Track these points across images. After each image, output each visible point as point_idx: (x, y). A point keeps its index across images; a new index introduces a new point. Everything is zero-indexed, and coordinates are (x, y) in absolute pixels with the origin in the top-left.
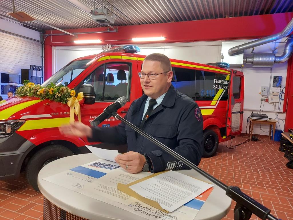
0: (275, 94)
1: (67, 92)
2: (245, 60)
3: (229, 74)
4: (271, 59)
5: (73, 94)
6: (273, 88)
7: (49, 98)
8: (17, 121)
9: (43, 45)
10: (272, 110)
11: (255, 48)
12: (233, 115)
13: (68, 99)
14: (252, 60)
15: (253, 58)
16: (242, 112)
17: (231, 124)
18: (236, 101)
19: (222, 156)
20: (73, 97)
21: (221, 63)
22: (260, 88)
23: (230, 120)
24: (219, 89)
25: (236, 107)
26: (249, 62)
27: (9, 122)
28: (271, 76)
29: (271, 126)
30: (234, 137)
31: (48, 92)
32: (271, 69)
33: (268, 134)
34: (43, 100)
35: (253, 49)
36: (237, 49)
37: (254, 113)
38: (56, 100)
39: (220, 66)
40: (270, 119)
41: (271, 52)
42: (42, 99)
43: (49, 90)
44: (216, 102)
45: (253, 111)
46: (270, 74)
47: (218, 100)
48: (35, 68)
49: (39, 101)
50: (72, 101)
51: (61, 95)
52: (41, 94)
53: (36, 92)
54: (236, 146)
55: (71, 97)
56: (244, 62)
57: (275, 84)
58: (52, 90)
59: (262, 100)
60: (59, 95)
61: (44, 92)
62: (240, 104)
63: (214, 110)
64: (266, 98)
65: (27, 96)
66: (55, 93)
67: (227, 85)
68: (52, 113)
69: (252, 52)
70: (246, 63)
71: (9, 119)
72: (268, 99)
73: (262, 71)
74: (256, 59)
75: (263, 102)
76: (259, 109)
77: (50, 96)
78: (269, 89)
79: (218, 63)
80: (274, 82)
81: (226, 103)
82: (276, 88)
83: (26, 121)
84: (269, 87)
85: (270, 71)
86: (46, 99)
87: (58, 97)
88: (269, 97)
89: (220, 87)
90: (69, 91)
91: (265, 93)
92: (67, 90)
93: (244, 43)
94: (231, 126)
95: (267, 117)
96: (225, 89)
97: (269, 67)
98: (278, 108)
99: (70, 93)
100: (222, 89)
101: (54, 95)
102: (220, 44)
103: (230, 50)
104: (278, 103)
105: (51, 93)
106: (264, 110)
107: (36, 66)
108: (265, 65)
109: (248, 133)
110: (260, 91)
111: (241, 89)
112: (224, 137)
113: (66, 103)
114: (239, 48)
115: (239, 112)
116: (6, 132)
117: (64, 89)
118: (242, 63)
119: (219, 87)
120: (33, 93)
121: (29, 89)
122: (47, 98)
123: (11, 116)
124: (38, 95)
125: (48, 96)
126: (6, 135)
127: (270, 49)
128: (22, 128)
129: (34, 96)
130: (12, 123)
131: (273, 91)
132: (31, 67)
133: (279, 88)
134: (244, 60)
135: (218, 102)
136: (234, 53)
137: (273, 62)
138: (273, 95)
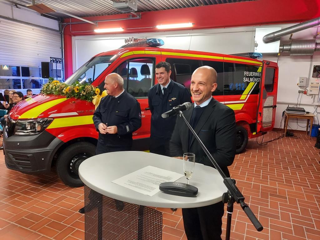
0: (315, 85)
1: (92, 90)
2: (282, 48)
3: (261, 65)
4: (312, 46)
5: (97, 92)
6: (313, 78)
7: (74, 96)
8: (46, 119)
9: (62, 35)
10: (311, 103)
11: (294, 34)
12: (264, 109)
13: (93, 97)
14: (289, 47)
15: (290, 45)
16: (274, 107)
17: (262, 119)
18: (269, 94)
19: (251, 153)
20: (97, 95)
21: (252, 53)
22: (299, 79)
23: (261, 114)
24: (250, 82)
25: (269, 101)
26: (286, 50)
27: (39, 120)
28: (311, 65)
29: (308, 121)
30: (266, 133)
31: (74, 90)
32: (312, 57)
33: (305, 129)
34: (68, 99)
35: (291, 36)
36: (272, 35)
37: (290, 106)
38: (82, 98)
39: (252, 56)
40: (308, 113)
41: (312, 38)
42: (68, 97)
43: (75, 89)
44: (246, 96)
45: (289, 104)
46: (310, 62)
47: (248, 94)
48: (55, 60)
49: (65, 99)
50: (97, 99)
51: (86, 93)
52: (67, 92)
53: (62, 90)
54: (268, 142)
55: (96, 95)
56: (280, 50)
57: (316, 74)
58: (77, 89)
59: (300, 92)
60: (85, 94)
61: (70, 90)
62: (273, 98)
63: (243, 104)
64: (304, 90)
65: (53, 94)
66: (80, 91)
67: (259, 77)
68: (78, 111)
69: (290, 39)
70: (283, 51)
71: (39, 117)
72: (307, 90)
73: (301, 60)
74: (294, 47)
75: (301, 94)
76: (296, 102)
77: (76, 94)
78: (308, 80)
79: (250, 53)
80: (314, 71)
81: (257, 96)
82: (316, 79)
83: (54, 119)
84: (308, 77)
85: (310, 60)
86: (72, 98)
87: (83, 95)
89: (251, 79)
90: (94, 89)
91: (304, 84)
92: (92, 88)
93: (280, 29)
94: (261, 122)
95: (304, 111)
96: (257, 82)
97: (309, 55)
98: (317, 100)
99: (94, 92)
100: (253, 82)
101: (79, 94)
102: (254, 30)
103: (265, 37)
104: (318, 96)
105: (77, 91)
106: (301, 103)
107: (56, 59)
108: (304, 53)
109: (283, 128)
110: (298, 82)
111: (275, 81)
112: (254, 133)
113: (91, 101)
114: (275, 35)
115: (271, 107)
116: (35, 129)
117: (89, 87)
118: (278, 52)
119: (249, 80)
120: (59, 91)
121: (54, 87)
122: (73, 96)
123: (40, 115)
124: (64, 93)
125: (74, 94)
126: (36, 132)
127: (312, 35)
128: (51, 126)
129: (60, 94)
130: (41, 121)
131: (312, 82)
132: (51, 59)
133: (319, 78)
134: (280, 48)
135: (249, 96)
136: (269, 40)
137: (313, 49)
138: (312, 87)
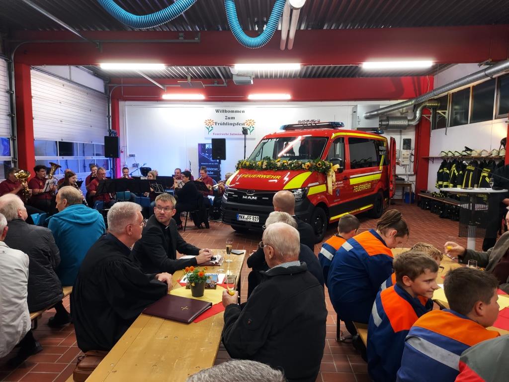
0: (406, 156)
2: (381, 123)
4: (405, 122)
6: (403, 150)
10: (404, 173)
14: (387, 123)
15: (388, 121)
26: (384, 125)
28: (401, 138)
29: (403, 189)
32: (401, 132)
33: (401, 198)
41: (399, 115)
46: (400, 136)
57: (405, 146)
64: (397, 161)
70: (381, 126)
78: (400, 152)
80: (404, 144)
82: (406, 150)
84: (399, 150)
85: (399, 133)
88: (400, 160)
97: (398, 130)
98: (408, 170)
104: (408, 166)
131: (403, 154)
133: (408, 150)
138: (404, 158)
